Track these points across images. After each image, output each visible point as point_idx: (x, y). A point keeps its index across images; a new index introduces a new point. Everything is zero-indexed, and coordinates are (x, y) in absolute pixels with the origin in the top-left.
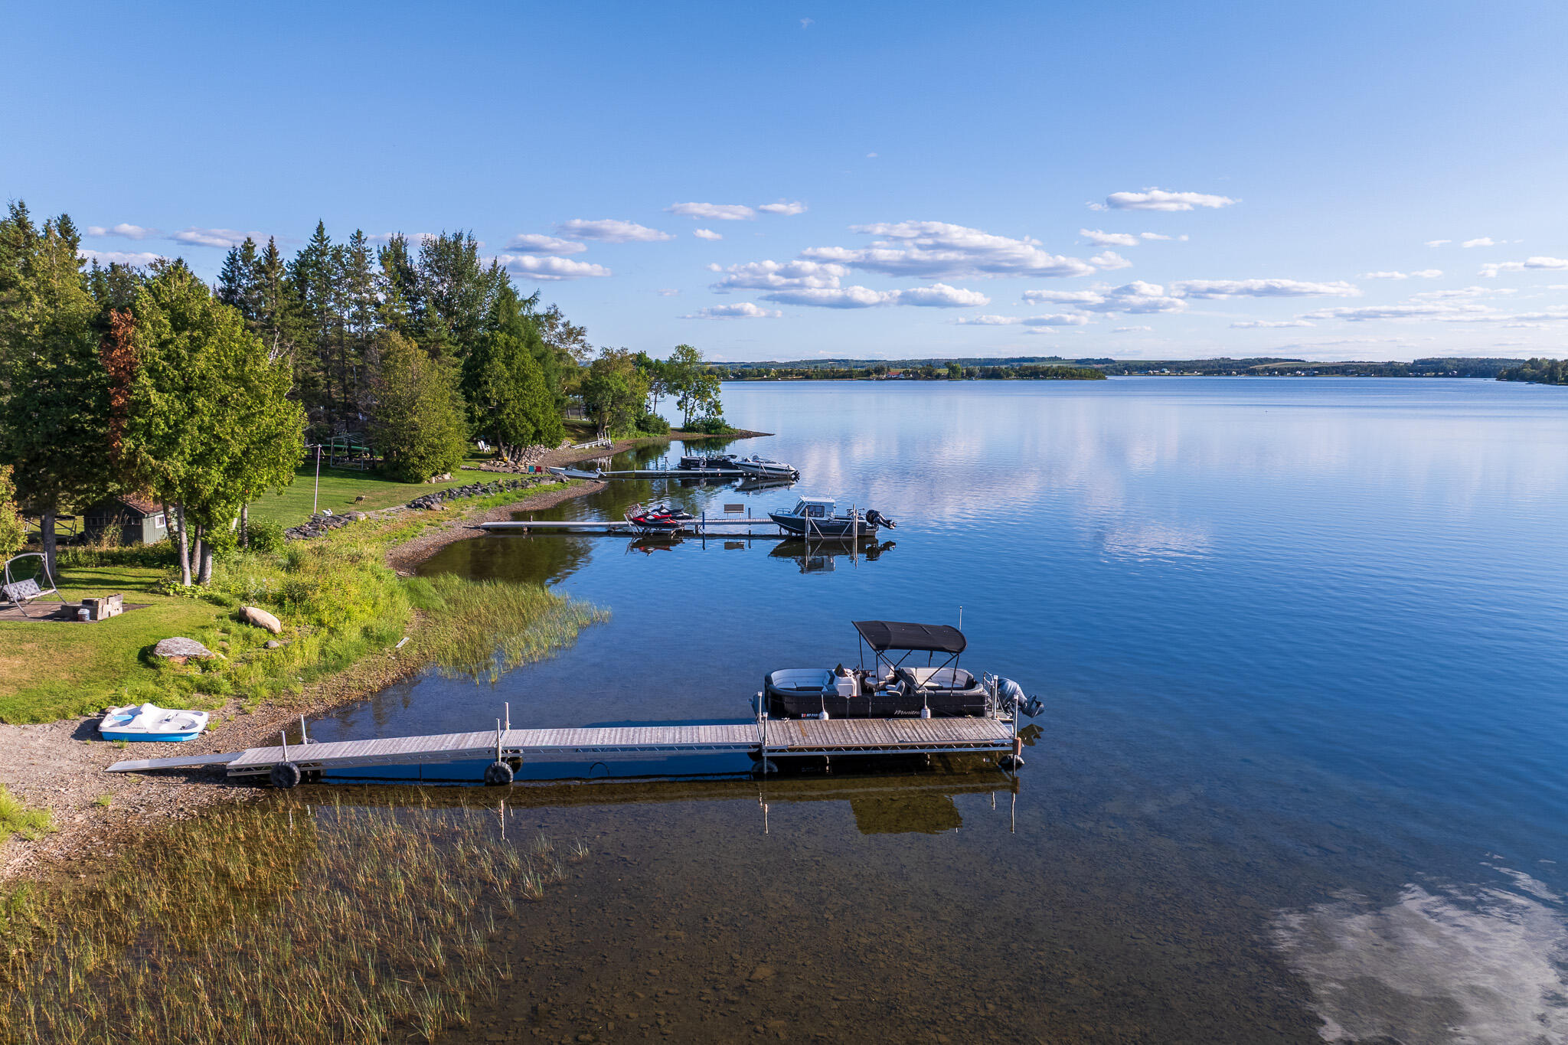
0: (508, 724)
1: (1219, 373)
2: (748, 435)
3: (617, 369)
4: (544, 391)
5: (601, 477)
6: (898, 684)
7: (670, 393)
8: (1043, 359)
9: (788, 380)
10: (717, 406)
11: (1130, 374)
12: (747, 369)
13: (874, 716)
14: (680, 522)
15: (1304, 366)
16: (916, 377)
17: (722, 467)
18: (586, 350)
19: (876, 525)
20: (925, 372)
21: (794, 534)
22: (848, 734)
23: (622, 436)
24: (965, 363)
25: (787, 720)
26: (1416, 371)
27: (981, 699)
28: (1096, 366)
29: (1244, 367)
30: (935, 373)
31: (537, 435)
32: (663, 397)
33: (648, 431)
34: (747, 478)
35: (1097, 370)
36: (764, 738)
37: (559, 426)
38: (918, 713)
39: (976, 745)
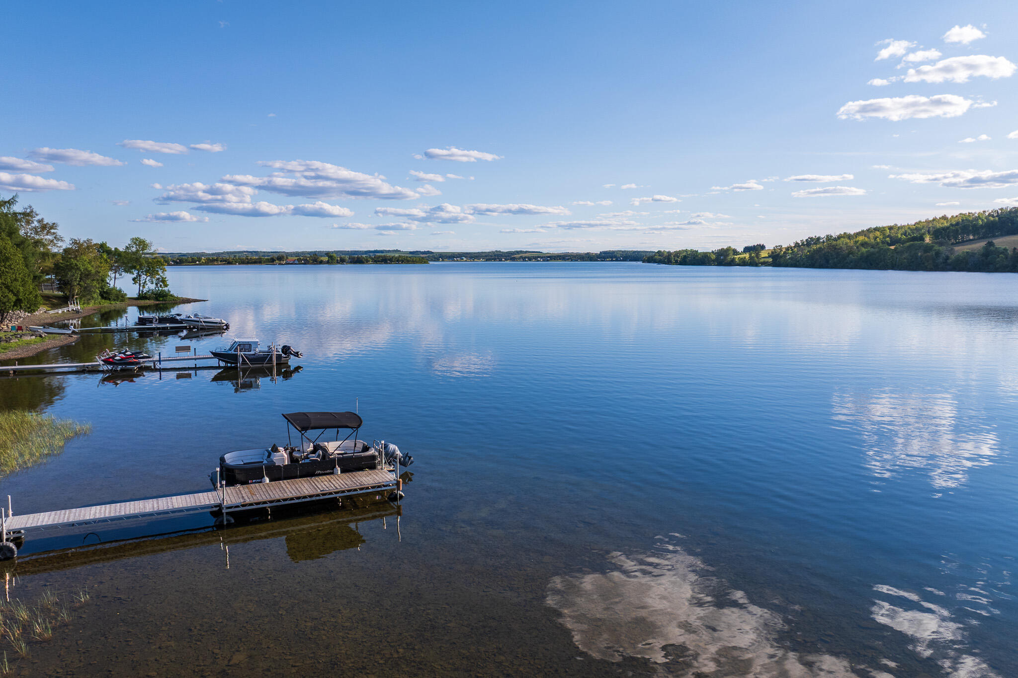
0: (11, 512)
1: (495, 260)
2: (188, 301)
3: (84, 254)
4: (23, 269)
5: (74, 332)
6: (317, 454)
7: (126, 271)
8: (389, 251)
9: (215, 265)
10: (164, 281)
11: (443, 260)
12: (184, 257)
13: (301, 477)
14: (142, 360)
15: (541, 255)
16: (306, 262)
17: (171, 323)
18: (58, 240)
19: (288, 356)
20: (312, 259)
21: (229, 365)
22: (284, 490)
23: (88, 304)
24: (338, 253)
25: (239, 486)
26: (601, 258)
27: (373, 457)
28: (422, 255)
29: (509, 256)
30: (319, 260)
31: (18, 303)
32: (121, 275)
33: (110, 299)
34: (190, 329)
35: (423, 258)
36: (223, 499)
37: (36, 295)
38: (331, 471)
39: (373, 487)
